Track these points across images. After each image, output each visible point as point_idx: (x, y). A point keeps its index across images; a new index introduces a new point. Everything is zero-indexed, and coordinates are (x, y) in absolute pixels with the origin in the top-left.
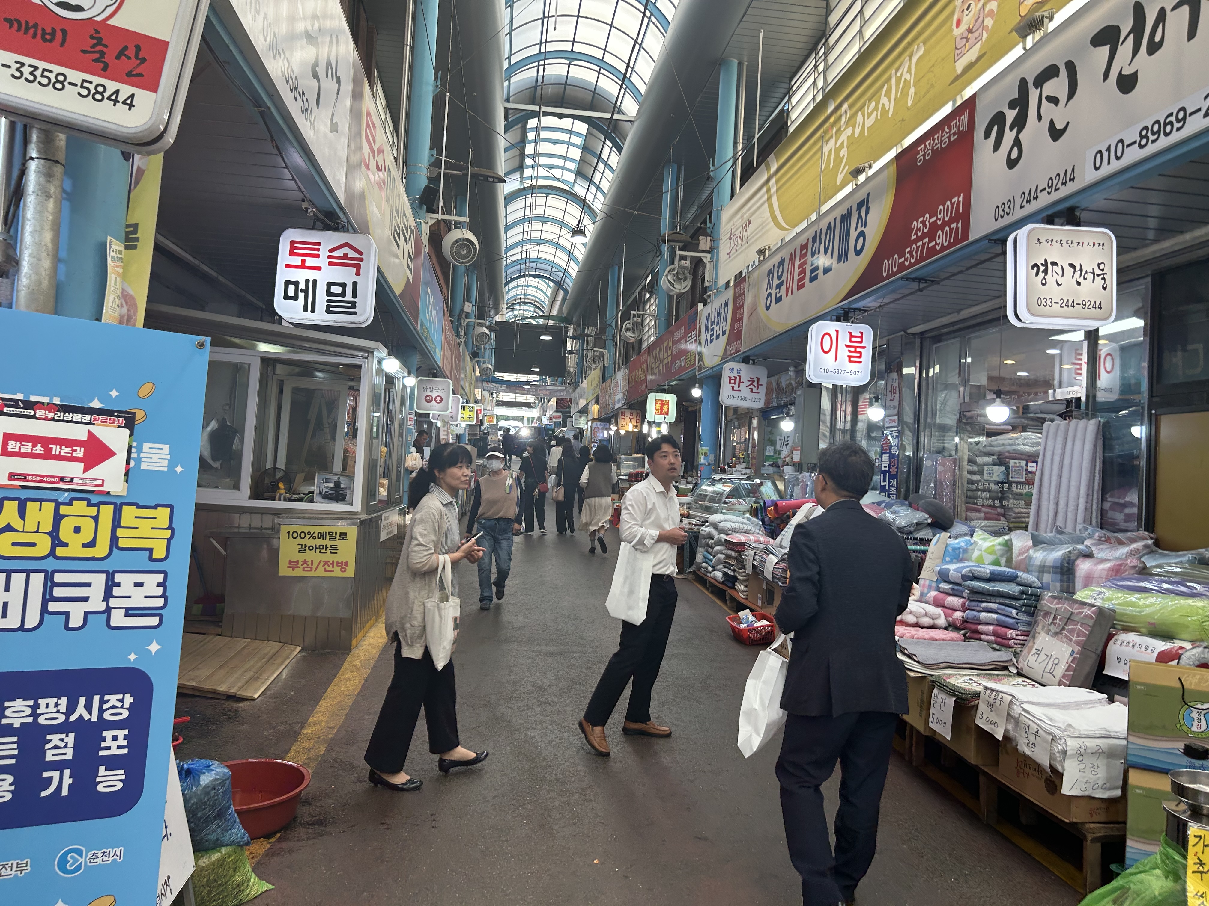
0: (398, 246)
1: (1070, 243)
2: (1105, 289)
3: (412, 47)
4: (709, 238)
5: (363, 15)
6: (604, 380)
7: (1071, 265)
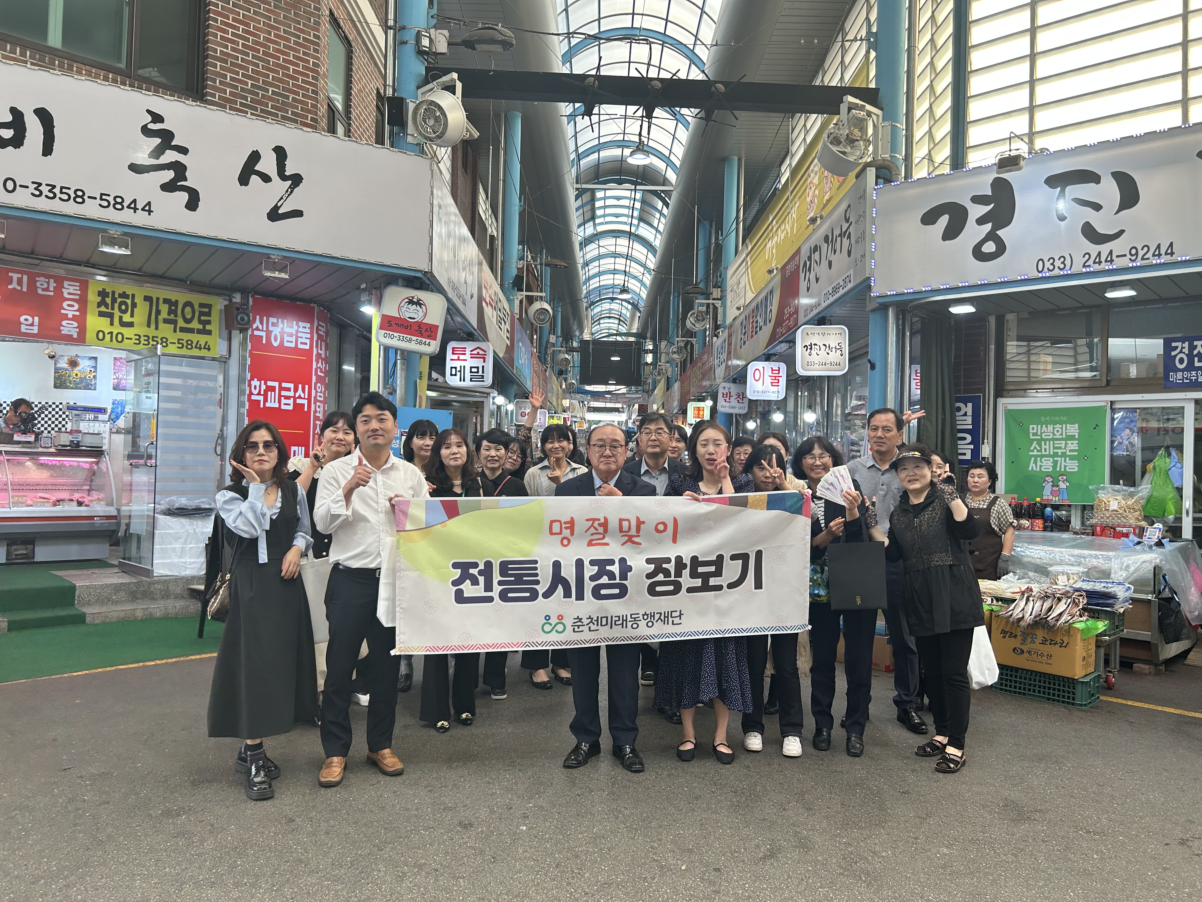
0: (501, 329)
1: (823, 334)
2: (842, 355)
3: (504, 181)
4: (719, 289)
5: (470, 150)
6: (668, 389)
7: (824, 345)
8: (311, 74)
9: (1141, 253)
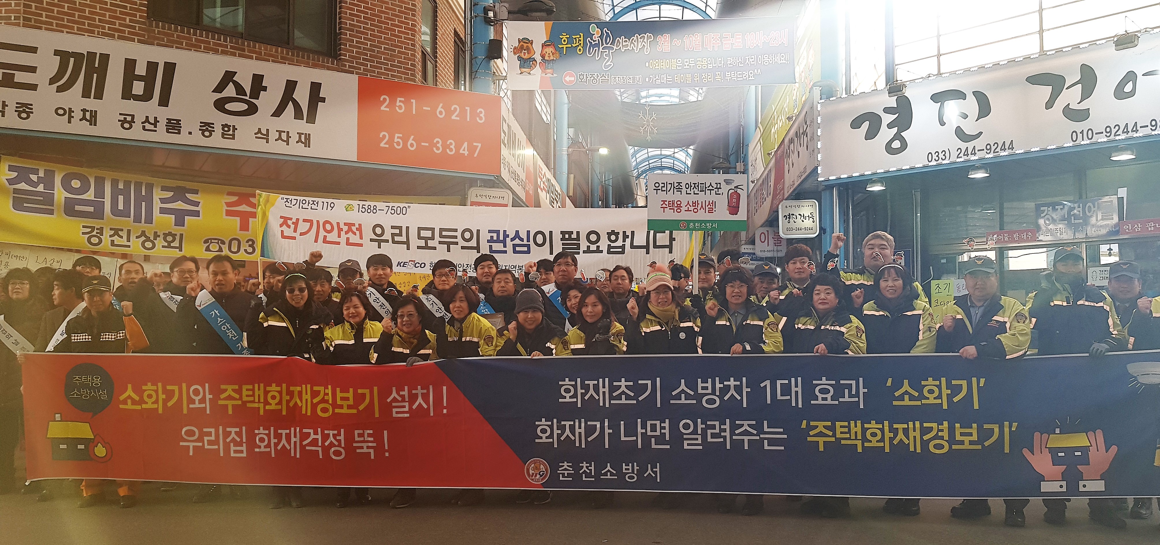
1: (799, 206)
2: (814, 222)
7: (799, 215)
8: (410, 32)
9: (993, 148)
